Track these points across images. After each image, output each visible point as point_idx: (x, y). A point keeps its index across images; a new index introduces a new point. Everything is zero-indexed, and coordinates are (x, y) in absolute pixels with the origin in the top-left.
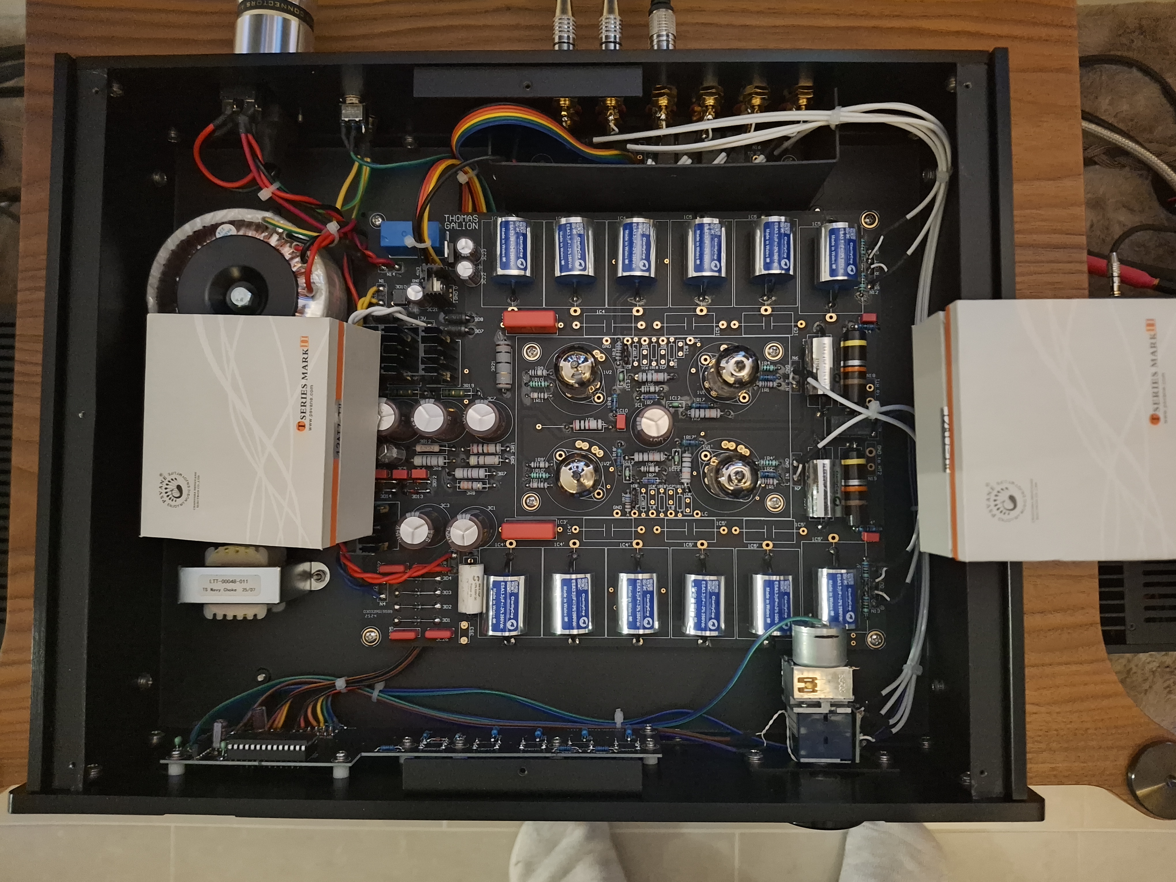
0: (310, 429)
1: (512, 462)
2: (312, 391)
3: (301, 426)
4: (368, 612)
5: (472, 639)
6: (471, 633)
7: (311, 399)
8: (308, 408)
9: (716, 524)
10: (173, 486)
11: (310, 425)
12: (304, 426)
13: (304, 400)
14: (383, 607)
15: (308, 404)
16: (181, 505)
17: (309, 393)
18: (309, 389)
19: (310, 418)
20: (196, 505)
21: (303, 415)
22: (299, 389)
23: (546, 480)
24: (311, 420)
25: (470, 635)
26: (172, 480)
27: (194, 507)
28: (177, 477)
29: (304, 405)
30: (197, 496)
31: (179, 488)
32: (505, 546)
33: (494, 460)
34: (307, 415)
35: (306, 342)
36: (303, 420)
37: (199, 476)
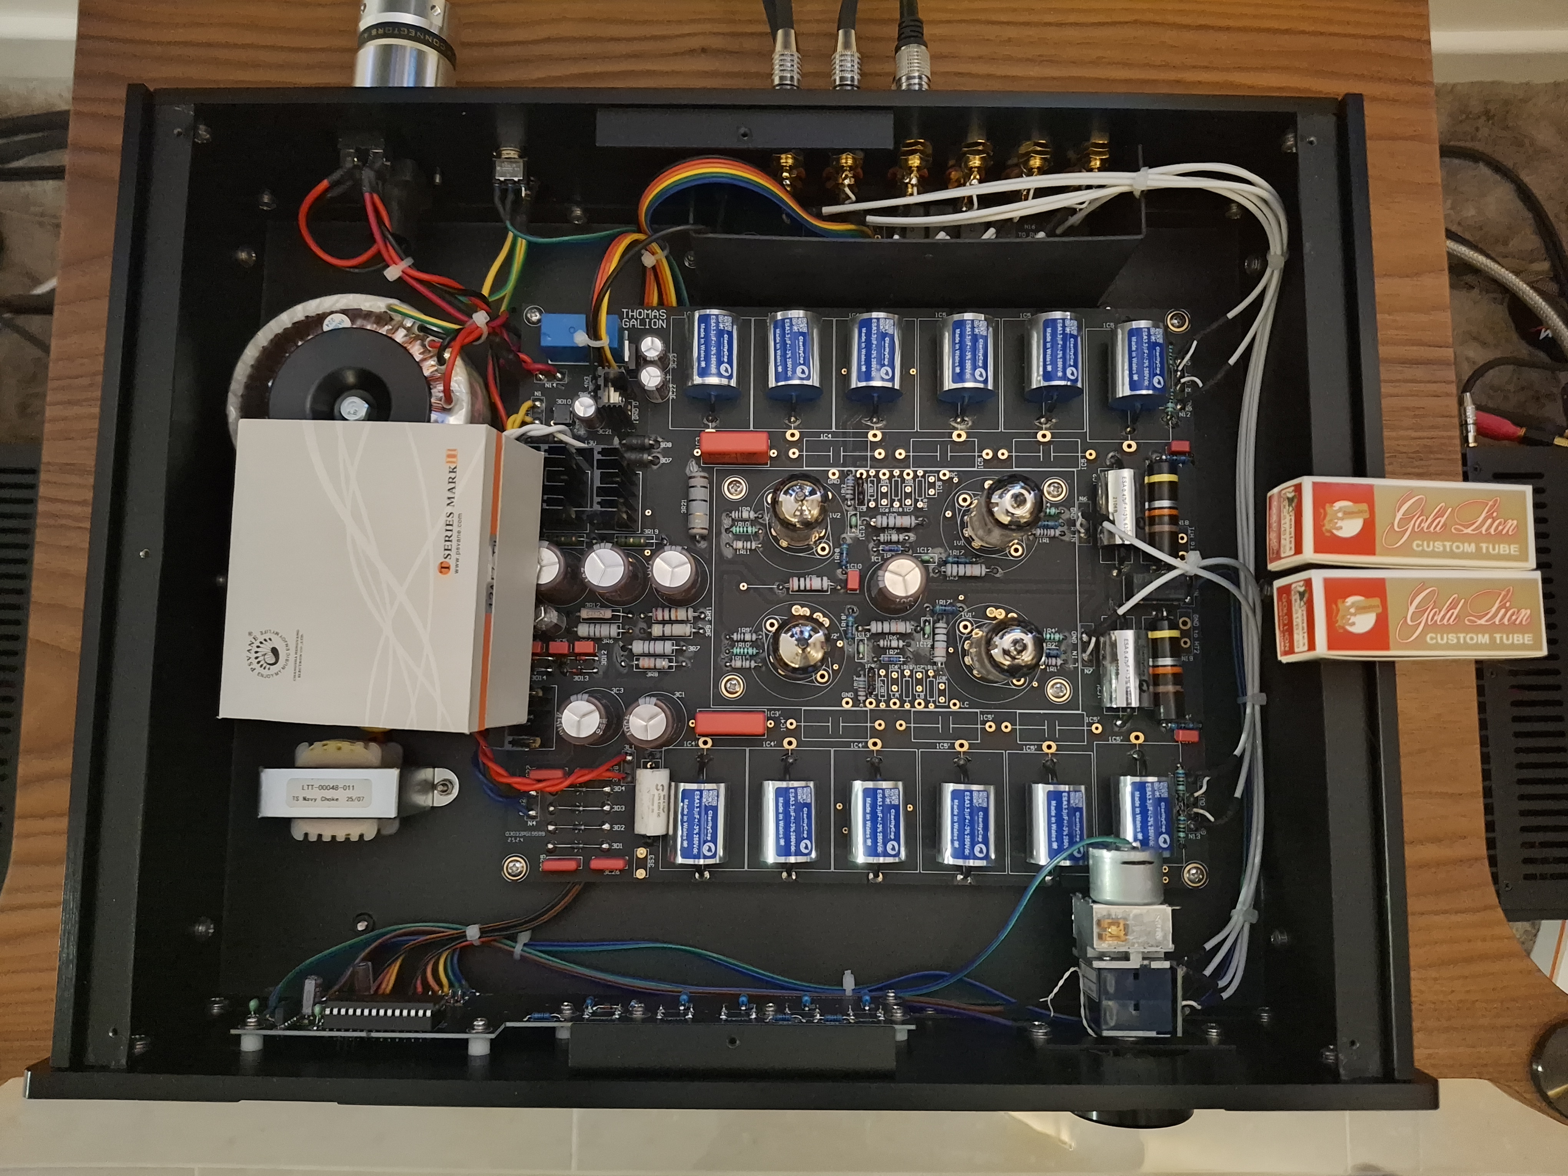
0: (457, 571)
1: (708, 633)
2: (460, 522)
3: (444, 568)
4: (512, 834)
5: (651, 872)
6: (650, 863)
7: (459, 532)
8: (454, 544)
9: (980, 718)
10: (266, 648)
11: (457, 566)
12: (448, 568)
13: (449, 534)
14: (532, 829)
15: (454, 538)
16: (277, 674)
17: (455, 524)
18: (456, 519)
19: (457, 556)
20: (297, 674)
21: (447, 552)
22: (443, 519)
23: (752, 657)
24: (457, 560)
25: (649, 866)
26: (265, 640)
27: (295, 676)
28: (273, 637)
29: (448, 539)
30: (298, 662)
31: (275, 651)
32: (697, 745)
33: (685, 630)
34: (453, 553)
35: (454, 456)
36: (447, 560)
37: (302, 636)
